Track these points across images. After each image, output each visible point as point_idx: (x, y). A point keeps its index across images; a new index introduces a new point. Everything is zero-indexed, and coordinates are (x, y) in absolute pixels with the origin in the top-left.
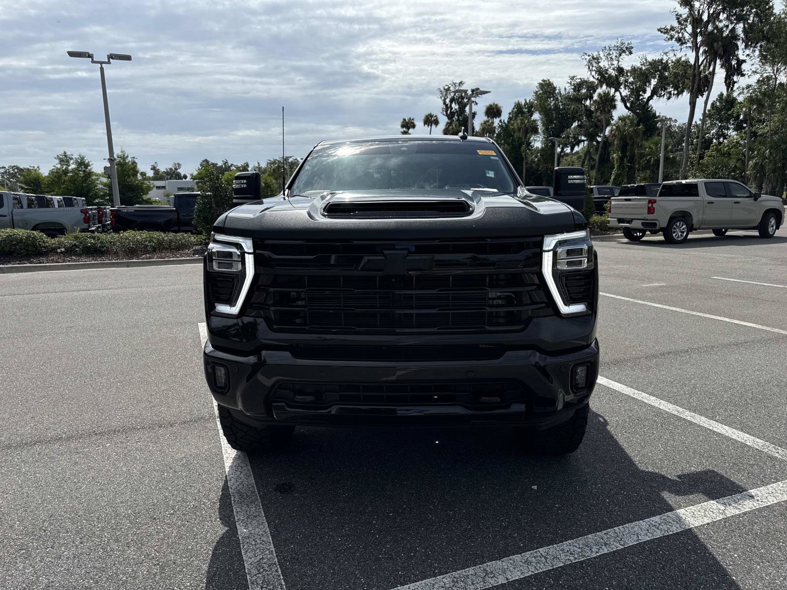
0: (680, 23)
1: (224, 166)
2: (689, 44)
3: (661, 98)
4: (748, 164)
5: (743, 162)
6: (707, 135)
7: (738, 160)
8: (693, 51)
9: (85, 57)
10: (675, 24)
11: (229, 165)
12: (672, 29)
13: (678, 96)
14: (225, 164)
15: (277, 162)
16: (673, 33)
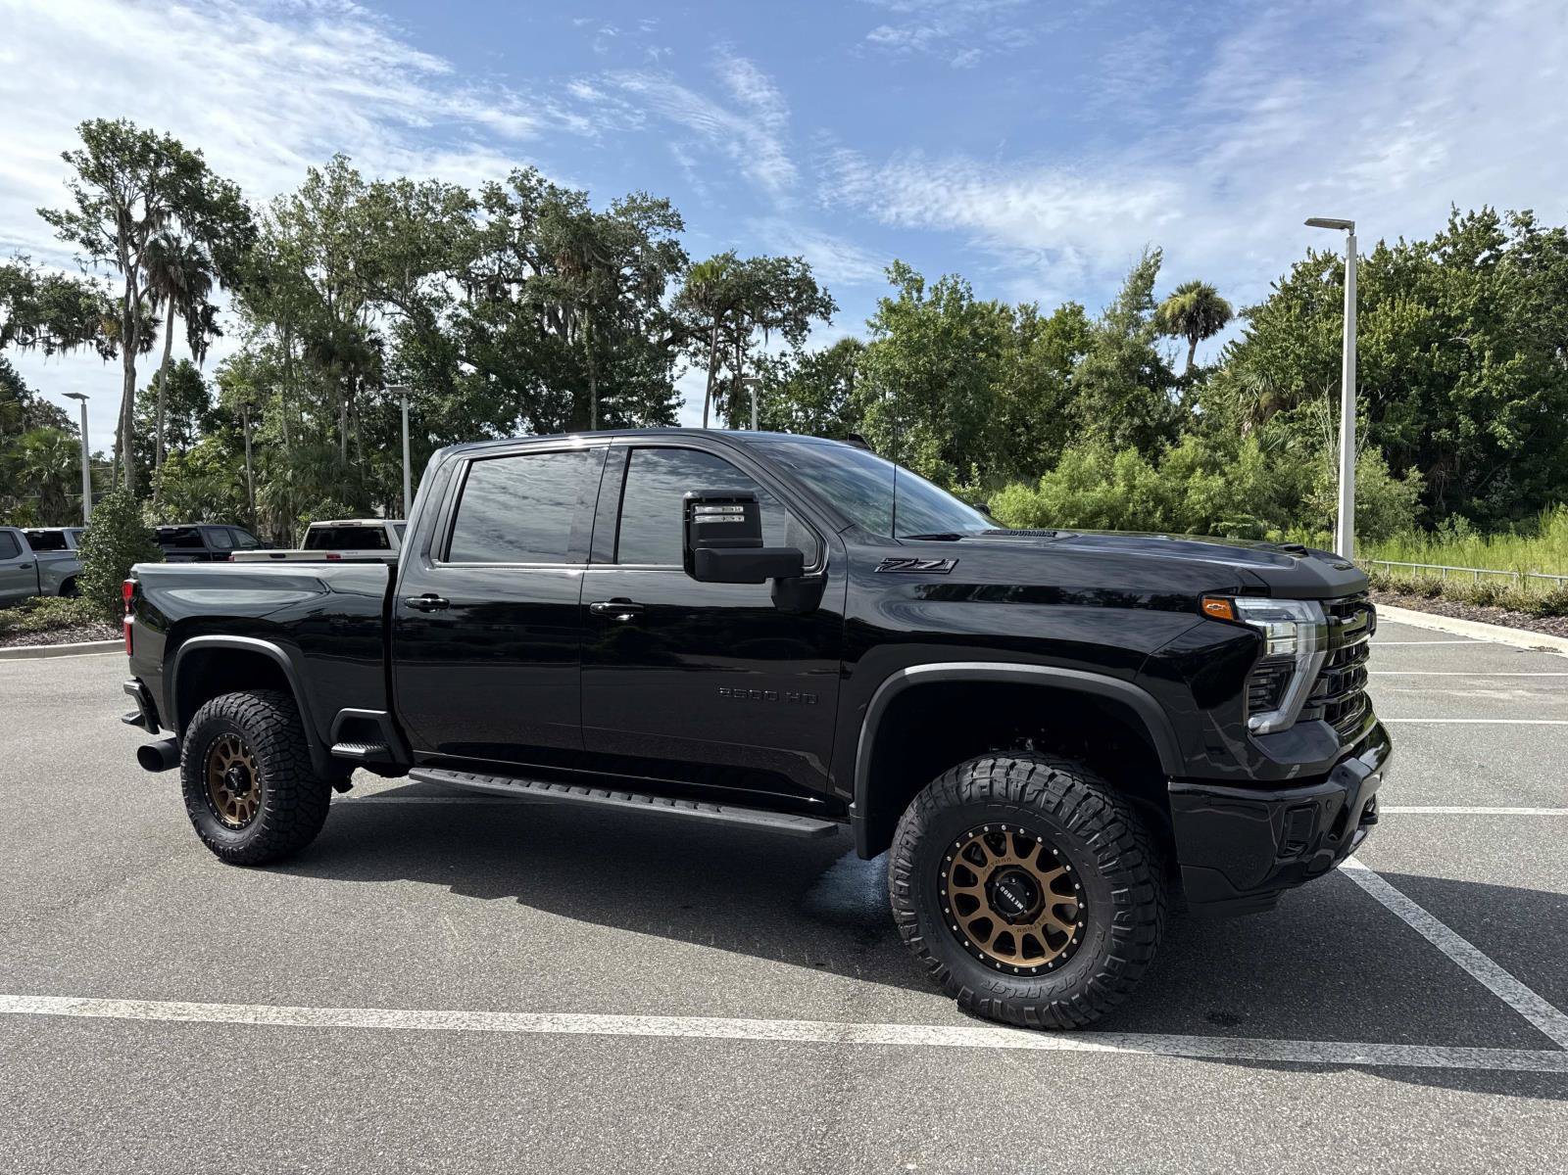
0: (85, 209)
2: (112, 256)
3: (29, 349)
4: (254, 495)
5: (244, 489)
6: (152, 434)
7: (234, 485)
8: (121, 271)
10: (77, 210)
12: (71, 219)
13: (64, 350)
16: (73, 227)
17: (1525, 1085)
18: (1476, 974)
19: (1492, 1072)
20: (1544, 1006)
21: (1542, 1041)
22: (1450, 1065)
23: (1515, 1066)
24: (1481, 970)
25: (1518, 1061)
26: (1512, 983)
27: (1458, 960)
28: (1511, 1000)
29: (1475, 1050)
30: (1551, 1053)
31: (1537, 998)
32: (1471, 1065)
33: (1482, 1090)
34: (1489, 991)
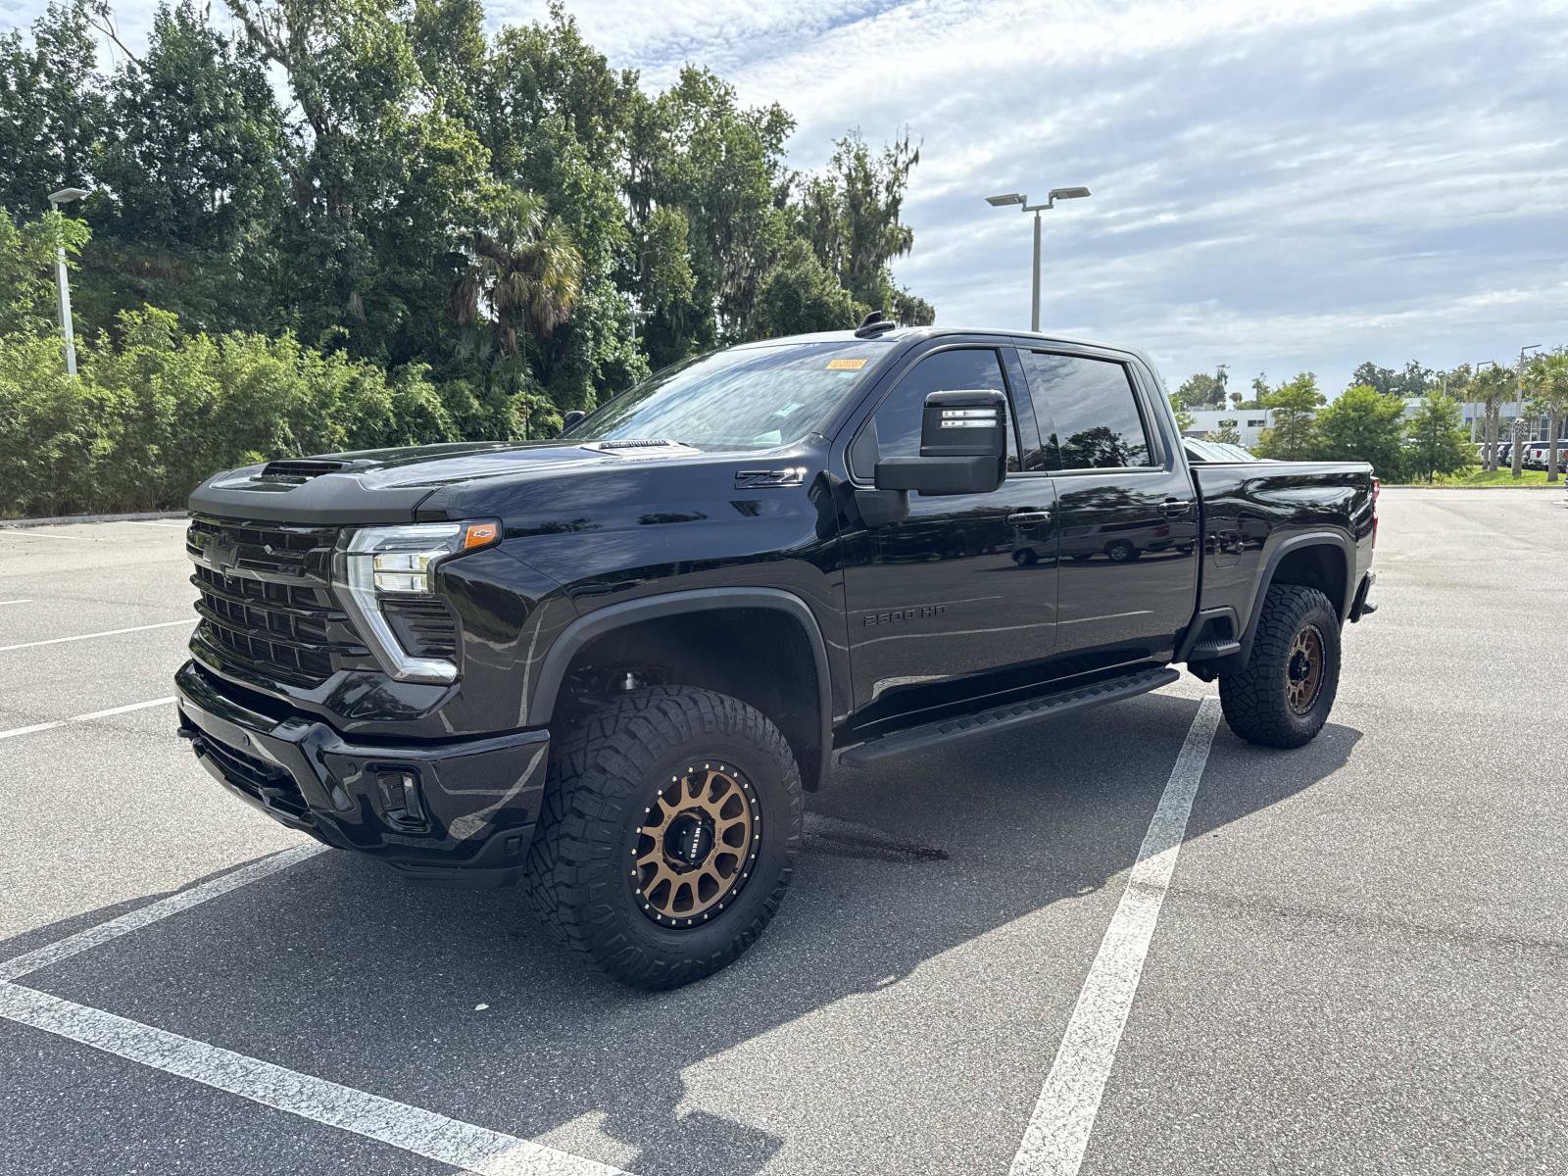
1: (1408, 376)
9: (1014, 202)
11: (1422, 372)
14: (1412, 371)
15: (1544, 358)
17: (38, 938)
18: (138, 1028)
19: (69, 934)
20: (42, 1022)
21: (33, 981)
22: (106, 924)
23: (52, 947)
24: (135, 1036)
25: (51, 953)
26: (90, 1035)
27: (172, 1038)
28: (82, 1013)
29: (92, 945)
30: (23, 973)
31: (53, 1029)
32: (88, 932)
33: (73, 919)
34: (111, 1011)
